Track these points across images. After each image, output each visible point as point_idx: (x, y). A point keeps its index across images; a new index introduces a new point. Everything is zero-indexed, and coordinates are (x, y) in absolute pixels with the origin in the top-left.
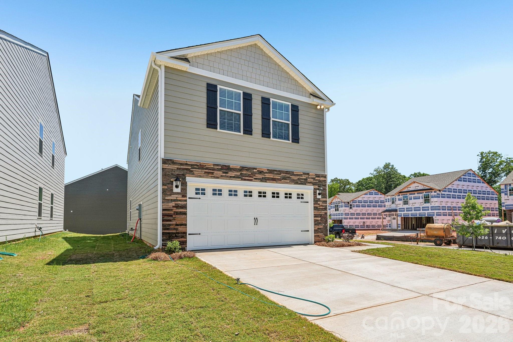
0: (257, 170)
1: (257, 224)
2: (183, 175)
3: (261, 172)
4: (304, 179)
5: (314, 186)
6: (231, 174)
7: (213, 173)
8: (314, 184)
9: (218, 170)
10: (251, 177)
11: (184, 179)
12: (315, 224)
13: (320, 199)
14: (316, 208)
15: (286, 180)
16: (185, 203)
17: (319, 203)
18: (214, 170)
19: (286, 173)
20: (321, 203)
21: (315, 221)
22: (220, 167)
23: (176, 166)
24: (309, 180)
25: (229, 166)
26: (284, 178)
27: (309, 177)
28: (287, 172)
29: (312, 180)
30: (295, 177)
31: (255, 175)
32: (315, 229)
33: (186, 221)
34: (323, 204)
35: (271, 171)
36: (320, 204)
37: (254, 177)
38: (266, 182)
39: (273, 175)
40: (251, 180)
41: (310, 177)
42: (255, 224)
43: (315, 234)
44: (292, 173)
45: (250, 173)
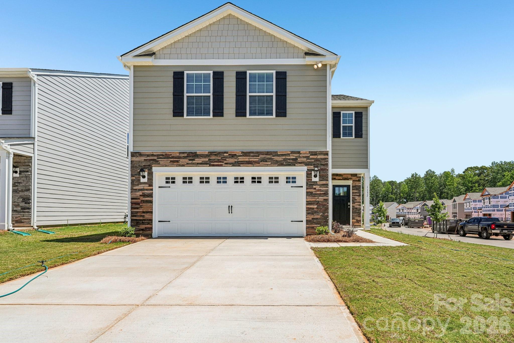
0: (229, 153)
1: (232, 213)
2: (149, 165)
3: (233, 156)
4: (293, 159)
5: (308, 167)
6: (197, 160)
7: (178, 161)
8: (306, 164)
9: (185, 158)
10: (220, 162)
11: (151, 168)
12: (308, 214)
13: (316, 182)
14: (309, 194)
15: (266, 161)
16: (151, 192)
17: (314, 187)
18: (180, 158)
19: (266, 154)
20: (318, 187)
21: (308, 209)
22: (186, 155)
23: (142, 158)
24: (299, 160)
25: (196, 153)
26: (264, 160)
27: (300, 156)
28: (268, 153)
29: (305, 159)
30: (278, 158)
31: (225, 160)
32: (308, 219)
33: (151, 209)
34: (322, 189)
35: (245, 154)
36: (317, 189)
37: (224, 162)
38: (239, 166)
39: (249, 158)
40: (221, 165)
41: (301, 155)
42: (229, 213)
43: (308, 226)
44: (275, 154)
45: (220, 158)
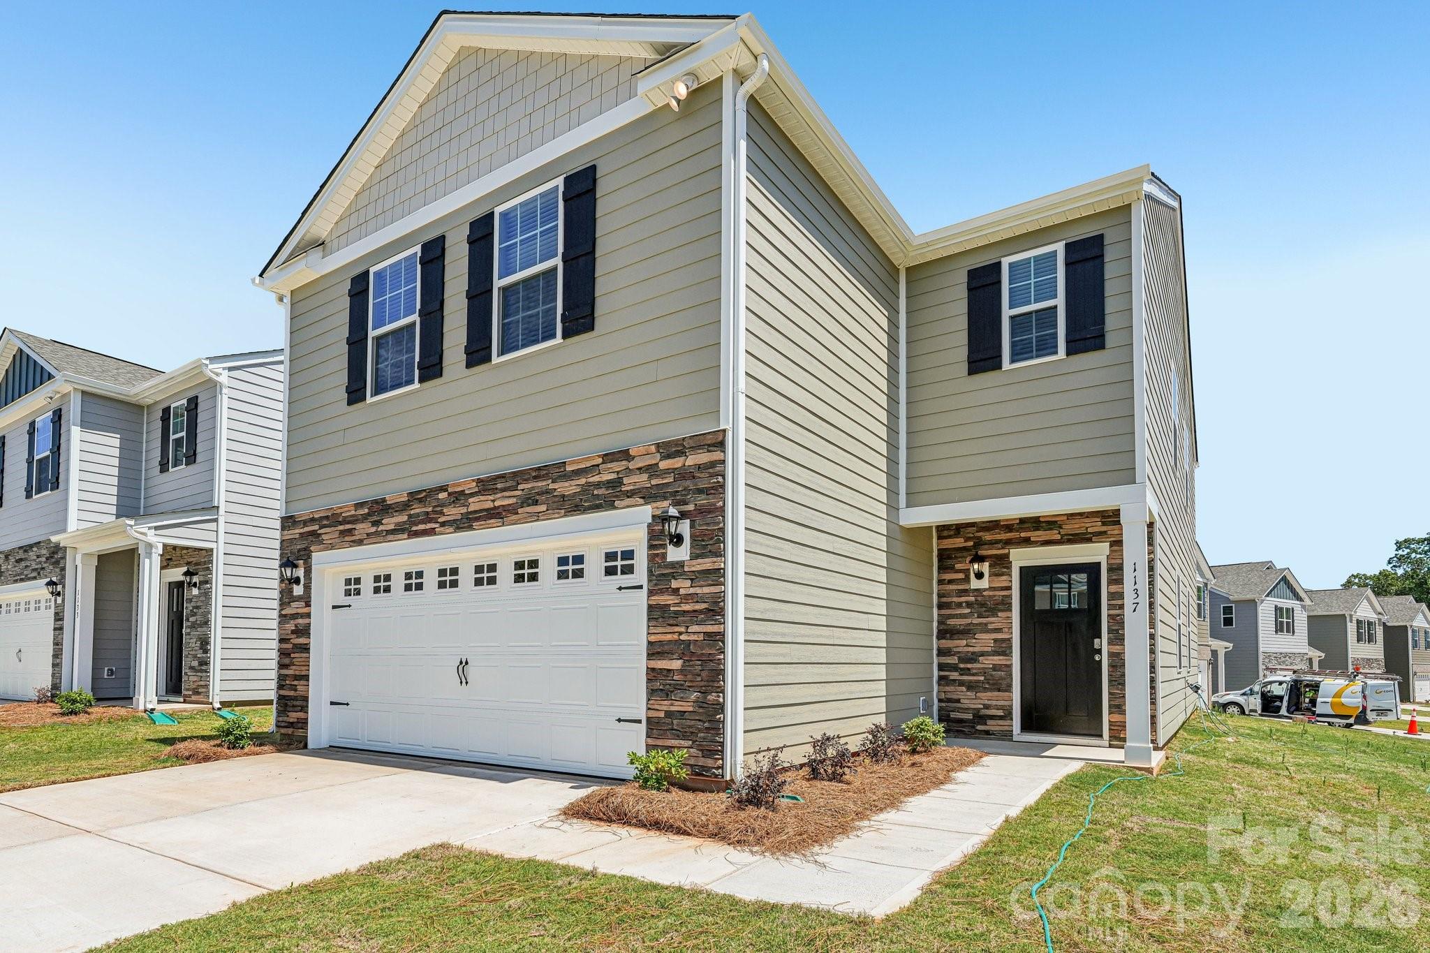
0: (450, 490)
1: (467, 683)
2: (305, 549)
3: (459, 497)
4: (609, 482)
5: (655, 505)
6: (389, 523)
7: (350, 532)
8: (648, 496)
9: (364, 518)
10: (430, 521)
11: (309, 557)
12: (652, 692)
13: (681, 564)
14: (656, 614)
15: (536, 503)
16: (306, 621)
17: (674, 584)
18: (357, 520)
19: (535, 477)
20: (683, 585)
21: (653, 674)
22: (366, 511)
23: (297, 531)
24: (630, 482)
25: (384, 500)
26: (530, 500)
27: (628, 468)
28: (540, 472)
29: (645, 477)
30: (566, 484)
31: (442, 513)
32: (653, 714)
33: (306, 668)
34: (698, 590)
35: (486, 485)
36: (682, 591)
37: (440, 520)
38: (470, 528)
39: (491, 498)
40: (431, 532)
41: (632, 465)
42: (461, 682)
43: (652, 739)
44: (556, 471)
45: (430, 509)
